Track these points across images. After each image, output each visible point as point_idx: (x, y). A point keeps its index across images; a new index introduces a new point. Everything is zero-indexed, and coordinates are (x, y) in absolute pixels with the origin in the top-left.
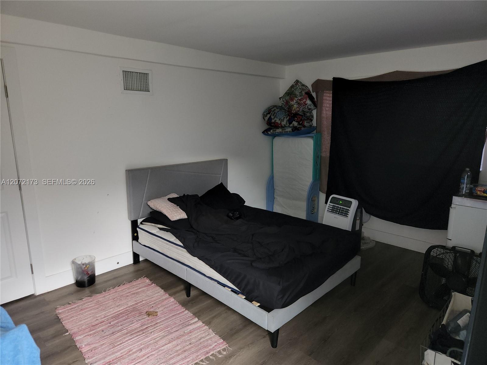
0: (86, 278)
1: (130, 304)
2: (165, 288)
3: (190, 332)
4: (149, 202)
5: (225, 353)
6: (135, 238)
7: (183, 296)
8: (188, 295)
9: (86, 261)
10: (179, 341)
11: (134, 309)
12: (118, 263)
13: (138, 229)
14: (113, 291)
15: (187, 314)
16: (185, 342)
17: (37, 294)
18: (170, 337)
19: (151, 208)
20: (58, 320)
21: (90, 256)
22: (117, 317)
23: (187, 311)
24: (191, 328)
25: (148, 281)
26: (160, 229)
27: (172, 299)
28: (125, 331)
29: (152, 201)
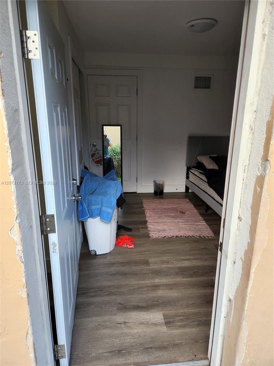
0: (159, 191)
1: (174, 206)
2: (196, 206)
3: (198, 225)
4: (198, 157)
5: (211, 238)
6: (188, 177)
7: (204, 211)
8: (206, 211)
9: (161, 183)
10: (189, 226)
11: (175, 209)
12: (177, 189)
13: (189, 172)
14: (169, 200)
15: (201, 218)
16: (193, 227)
17: (138, 192)
18: (186, 223)
19: (198, 161)
20: (142, 203)
21: (163, 181)
22: (166, 209)
23: (201, 217)
24: (199, 223)
25: (188, 200)
26: (200, 173)
27: (196, 211)
28: (167, 215)
29: (200, 156)
